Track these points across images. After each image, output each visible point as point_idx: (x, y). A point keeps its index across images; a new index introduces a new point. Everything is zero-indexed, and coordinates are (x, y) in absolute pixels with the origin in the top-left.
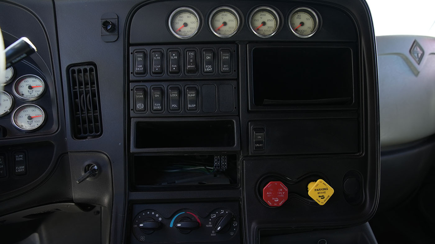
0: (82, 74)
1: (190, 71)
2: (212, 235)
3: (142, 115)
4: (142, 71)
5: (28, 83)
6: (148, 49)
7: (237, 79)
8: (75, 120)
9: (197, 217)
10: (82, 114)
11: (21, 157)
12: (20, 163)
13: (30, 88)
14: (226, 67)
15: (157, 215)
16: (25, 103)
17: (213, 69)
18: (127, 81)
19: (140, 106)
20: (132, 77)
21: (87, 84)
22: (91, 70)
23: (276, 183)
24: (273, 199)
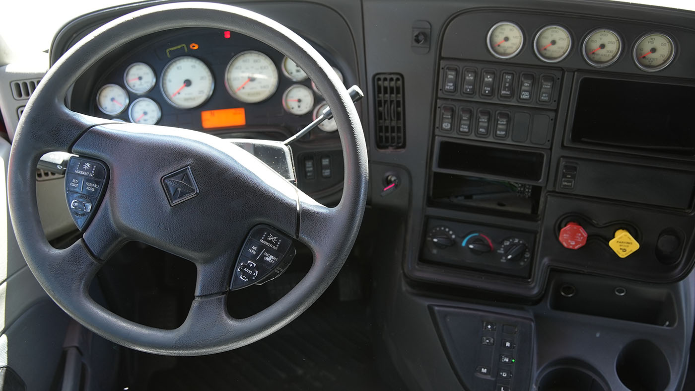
0: (388, 83)
1: (504, 96)
2: (501, 261)
3: (448, 135)
4: (452, 90)
6: (461, 65)
7: (556, 111)
8: (377, 129)
9: (490, 241)
10: (385, 122)
11: (326, 161)
12: (326, 167)
14: (545, 97)
15: (451, 232)
17: (530, 97)
18: (435, 97)
19: (446, 125)
20: (440, 94)
21: (392, 93)
22: (398, 79)
23: (575, 227)
24: (569, 241)
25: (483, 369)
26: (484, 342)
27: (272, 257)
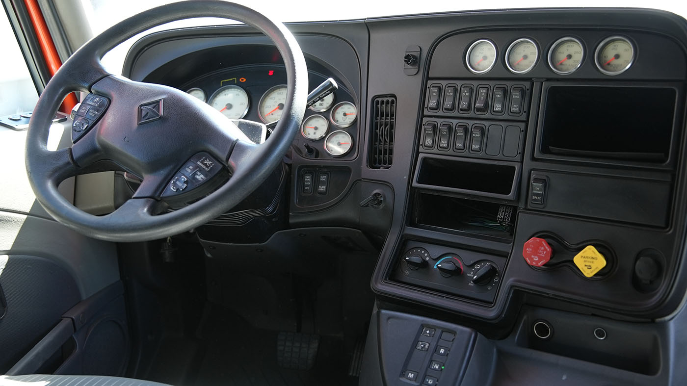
0: (384, 106)
1: (479, 110)
2: (470, 284)
3: (429, 151)
4: (435, 107)
5: (344, 110)
6: (443, 83)
7: (527, 122)
8: (372, 150)
9: (461, 264)
10: (380, 144)
11: (324, 178)
12: (323, 183)
13: (345, 115)
14: (516, 107)
15: (426, 255)
16: (338, 129)
17: (503, 109)
18: (421, 116)
19: (429, 142)
20: (426, 112)
21: (387, 115)
22: (393, 102)
23: (539, 240)
24: (532, 256)
25: (410, 374)
26: (419, 347)
27: (202, 176)
